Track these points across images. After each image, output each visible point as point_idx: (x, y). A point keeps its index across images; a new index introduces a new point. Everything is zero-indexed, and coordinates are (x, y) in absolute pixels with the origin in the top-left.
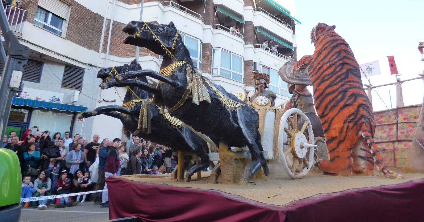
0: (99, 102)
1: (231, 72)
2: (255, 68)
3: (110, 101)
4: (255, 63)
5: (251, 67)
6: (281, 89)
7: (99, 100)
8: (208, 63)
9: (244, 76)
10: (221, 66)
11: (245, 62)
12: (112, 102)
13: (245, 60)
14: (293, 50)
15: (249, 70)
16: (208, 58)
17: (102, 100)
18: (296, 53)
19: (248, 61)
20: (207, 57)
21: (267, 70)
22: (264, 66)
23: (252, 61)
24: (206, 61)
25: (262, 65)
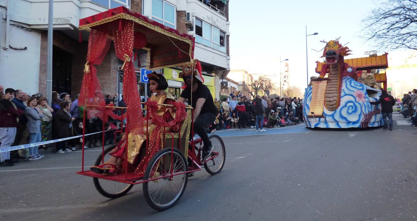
0: (4, 48)
1: (163, 22)
2: (188, 19)
3: (19, 48)
4: (188, 14)
5: (184, 18)
6: (213, 42)
7: (5, 47)
8: (138, 10)
9: (177, 27)
10: (152, 15)
11: (178, 12)
12: (22, 49)
13: (178, 10)
14: (225, 3)
15: (182, 21)
16: (138, 4)
17: (7, 47)
18: (228, 7)
19: (181, 11)
20: (136, 3)
21: (200, 22)
22: (197, 18)
23: (185, 11)
24: (136, 8)
25: (195, 17)
